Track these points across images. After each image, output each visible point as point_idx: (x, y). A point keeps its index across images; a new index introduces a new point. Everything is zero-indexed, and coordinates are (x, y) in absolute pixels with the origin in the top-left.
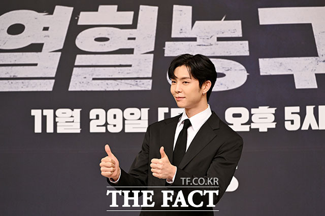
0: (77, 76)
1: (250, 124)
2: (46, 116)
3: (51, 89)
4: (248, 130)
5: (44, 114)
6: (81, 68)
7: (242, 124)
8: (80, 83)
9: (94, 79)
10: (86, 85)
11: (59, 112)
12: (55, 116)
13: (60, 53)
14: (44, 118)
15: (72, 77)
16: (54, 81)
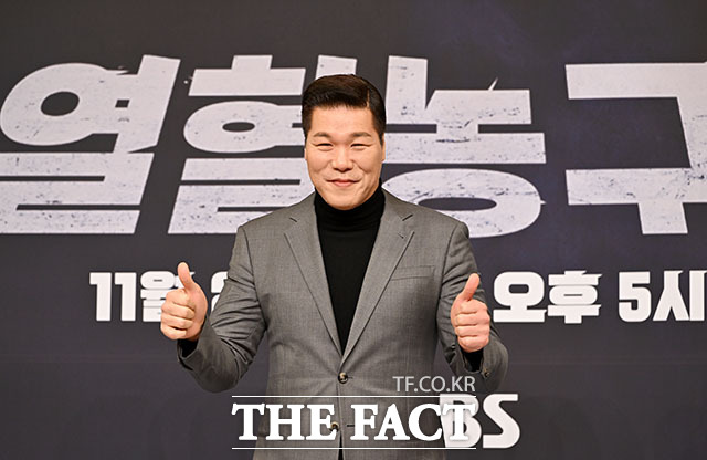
0: (186, 202)
1: (546, 308)
2: (120, 286)
3: (132, 231)
4: (542, 319)
5: (117, 283)
6: (194, 187)
7: (529, 308)
8: (192, 217)
9: (220, 209)
10: (204, 221)
11: (148, 278)
12: (139, 287)
13: (151, 156)
14: (117, 291)
15: (176, 205)
16: (138, 212)
